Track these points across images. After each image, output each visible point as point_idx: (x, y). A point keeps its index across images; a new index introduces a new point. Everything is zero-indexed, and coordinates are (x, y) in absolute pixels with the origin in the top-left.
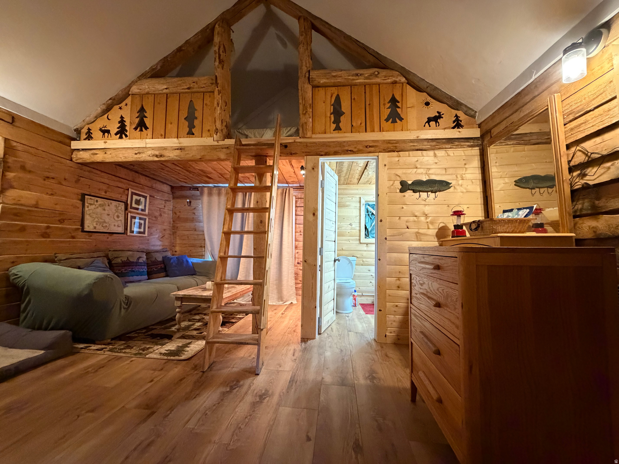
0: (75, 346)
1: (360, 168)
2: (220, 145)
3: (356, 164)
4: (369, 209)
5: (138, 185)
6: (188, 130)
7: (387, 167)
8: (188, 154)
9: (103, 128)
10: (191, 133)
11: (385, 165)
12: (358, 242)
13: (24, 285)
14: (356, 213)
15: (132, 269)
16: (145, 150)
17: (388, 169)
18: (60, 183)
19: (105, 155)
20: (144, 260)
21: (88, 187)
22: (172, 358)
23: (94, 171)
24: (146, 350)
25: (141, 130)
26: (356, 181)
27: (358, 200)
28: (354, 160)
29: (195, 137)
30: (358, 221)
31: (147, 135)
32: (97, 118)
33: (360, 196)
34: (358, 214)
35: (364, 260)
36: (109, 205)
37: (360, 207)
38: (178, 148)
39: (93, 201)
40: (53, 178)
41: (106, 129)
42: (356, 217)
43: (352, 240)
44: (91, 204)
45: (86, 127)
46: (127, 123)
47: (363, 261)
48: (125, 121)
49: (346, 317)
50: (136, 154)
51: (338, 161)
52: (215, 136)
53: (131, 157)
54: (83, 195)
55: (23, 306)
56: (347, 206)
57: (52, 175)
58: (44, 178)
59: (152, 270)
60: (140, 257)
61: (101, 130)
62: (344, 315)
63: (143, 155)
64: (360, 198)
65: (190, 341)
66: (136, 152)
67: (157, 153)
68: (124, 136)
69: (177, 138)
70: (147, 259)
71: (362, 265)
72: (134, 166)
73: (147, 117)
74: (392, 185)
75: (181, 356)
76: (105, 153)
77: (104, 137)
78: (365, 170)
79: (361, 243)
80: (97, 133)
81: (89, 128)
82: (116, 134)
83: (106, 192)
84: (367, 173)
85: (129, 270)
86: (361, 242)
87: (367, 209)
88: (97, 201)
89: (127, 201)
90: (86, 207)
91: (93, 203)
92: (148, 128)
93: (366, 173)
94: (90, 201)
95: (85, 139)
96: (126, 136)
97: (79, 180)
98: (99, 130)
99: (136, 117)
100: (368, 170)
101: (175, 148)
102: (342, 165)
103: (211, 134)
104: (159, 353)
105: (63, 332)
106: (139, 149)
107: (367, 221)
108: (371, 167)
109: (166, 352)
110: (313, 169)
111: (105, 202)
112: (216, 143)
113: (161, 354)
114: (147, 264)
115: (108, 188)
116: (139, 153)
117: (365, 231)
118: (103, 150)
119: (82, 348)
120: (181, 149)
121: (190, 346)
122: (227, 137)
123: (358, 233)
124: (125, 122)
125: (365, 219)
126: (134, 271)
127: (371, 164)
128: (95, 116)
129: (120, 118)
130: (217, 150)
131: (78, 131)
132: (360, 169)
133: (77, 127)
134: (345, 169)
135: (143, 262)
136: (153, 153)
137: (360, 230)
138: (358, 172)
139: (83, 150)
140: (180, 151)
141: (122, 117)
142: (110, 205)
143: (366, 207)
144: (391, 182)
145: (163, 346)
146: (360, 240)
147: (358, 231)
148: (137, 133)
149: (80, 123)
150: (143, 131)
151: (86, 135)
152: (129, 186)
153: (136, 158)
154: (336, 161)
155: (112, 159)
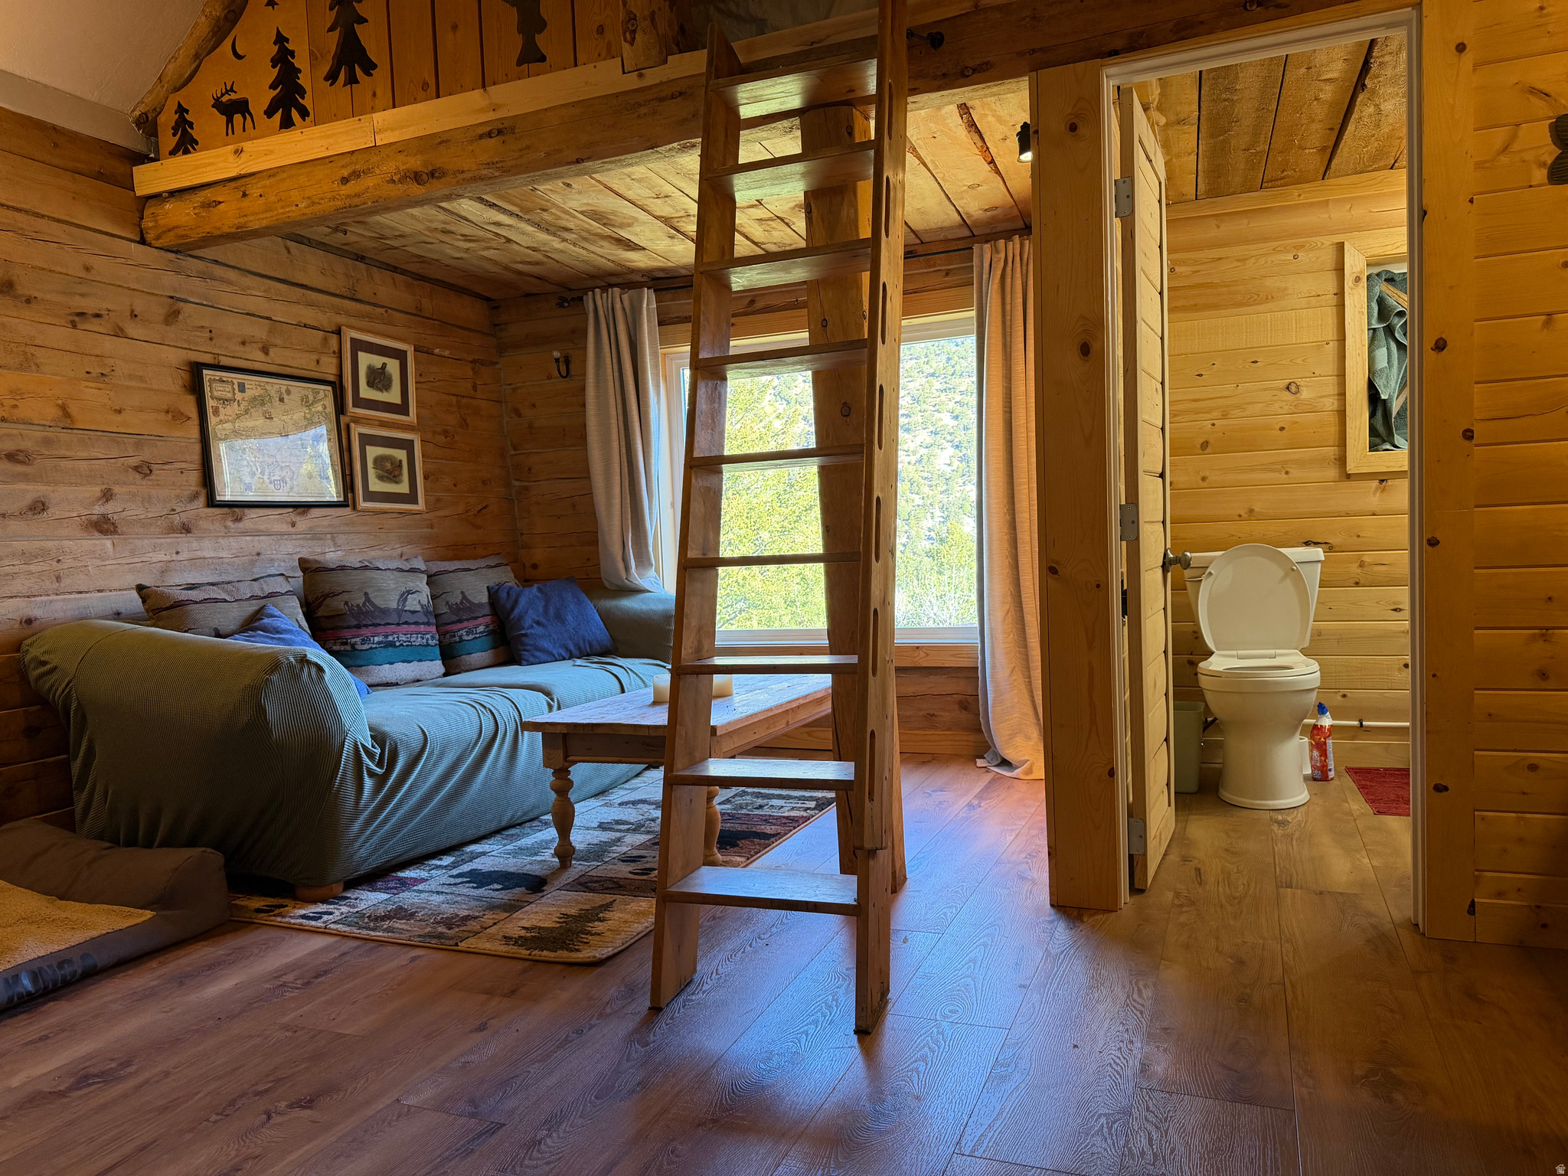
0: (237, 902)
1: (1328, 88)
2: (651, 87)
3: (1303, 70)
4: (1391, 302)
5: (368, 308)
6: (518, 41)
7: (1468, 58)
8: (528, 147)
9: (223, 95)
10: (532, 57)
11: (1461, 48)
12: (1332, 473)
13: (68, 696)
14: (1320, 325)
15: (386, 636)
16: (375, 159)
17: (1476, 66)
18: (119, 333)
19: (245, 203)
20: (425, 601)
21: (208, 335)
22: (546, 954)
23: (219, 271)
24: (458, 926)
25: (352, 80)
26: (1311, 159)
27: (1328, 257)
28: (1291, 50)
29: (551, 69)
30: (1331, 368)
31: (374, 94)
32: (198, 58)
33: (1338, 238)
34: (1331, 333)
35: (1368, 556)
36: (281, 400)
37: (1340, 294)
38: (488, 129)
39: (229, 388)
40: (98, 316)
41: (233, 96)
42: (1319, 346)
43: (1301, 464)
44: (225, 401)
45: (171, 106)
46: (301, 61)
47: (1362, 565)
48: (292, 54)
49: (1275, 827)
50: (345, 180)
51: (1205, 66)
52: (626, 46)
53: (329, 195)
54: (196, 369)
55: (76, 767)
56: (1269, 298)
57: (89, 305)
58: (71, 318)
59: (457, 639)
60: (409, 592)
61: (218, 105)
62: (1267, 815)
63: (369, 182)
64: (1340, 247)
65: (609, 898)
66: (346, 174)
67: (415, 163)
68: (295, 114)
69: (484, 86)
70: (434, 597)
71: (1357, 584)
72: (345, 232)
73: (367, 21)
74: (1505, 149)
75: (578, 950)
76: (244, 195)
77: (233, 133)
78: (1361, 98)
79: (1349, 477)
80: (207, 122)
81: (179, 104)
82: (269, 113)
83: (265, 350)
84: (1371, 109)
85: (376, 639)
86: (1351, 468)
87: (1381, 302)
88: (242, 388)
89: (340, 376)
90: (210, 411)
91: (229, 395)
92: (374, 66)
93: (1364, 110)
94: (221, 390)
95: (173, 153)
96: (304, 113)
97: (177, 313)
98: (213, 106)
99: (329, 25)
100: (1373, 92)
101: (480, 131)
102: (1227, 89)
103: (609, 44)
104: (499, 937)
105: (196, 852)
106: (354, 158)
107: (1382, 362)
108: (1389, 72)
109: (523, 933)
110: (1073, 128)
111: (268, 387)
112: (632, 82)
113: (507, 939)
114: (437, 616)
115: (271, 332)
116: (356, 175)
117: (1372, 415)
118: (233, 184)
119: (258, 911)
120: (500, 132)
121: (608, 915)
122: (677, 45)
123: (1333, 430)
124: (293, 57)
125: (1371, 352)
126: (392, 644)
127: (1387, 58)
128: (193, 51)
129: (275, 43)
130: (643, 110)
131: (147, 124)
132: (1327, 93)
133: (142, 109)
134: (1246, 109)
135: (418, 608)
136: (402, 168)
137: (1342, 414)
138: (1320, 111)
139: (172, 193)
140: (500, 138)
141: (281, 39)
142: (285, 396)
143: (1377, 290)
144: (1500, 136)
145: (514, 916)
146: (1342, 460)
147: (1333, 419)
148: (340, 92)
149: (150, 92)
150: (357, 82)
151: (174, 135)
152: (340, 319)
153: (348, 196)
154: (1195, 69)
155: (268, 215)
